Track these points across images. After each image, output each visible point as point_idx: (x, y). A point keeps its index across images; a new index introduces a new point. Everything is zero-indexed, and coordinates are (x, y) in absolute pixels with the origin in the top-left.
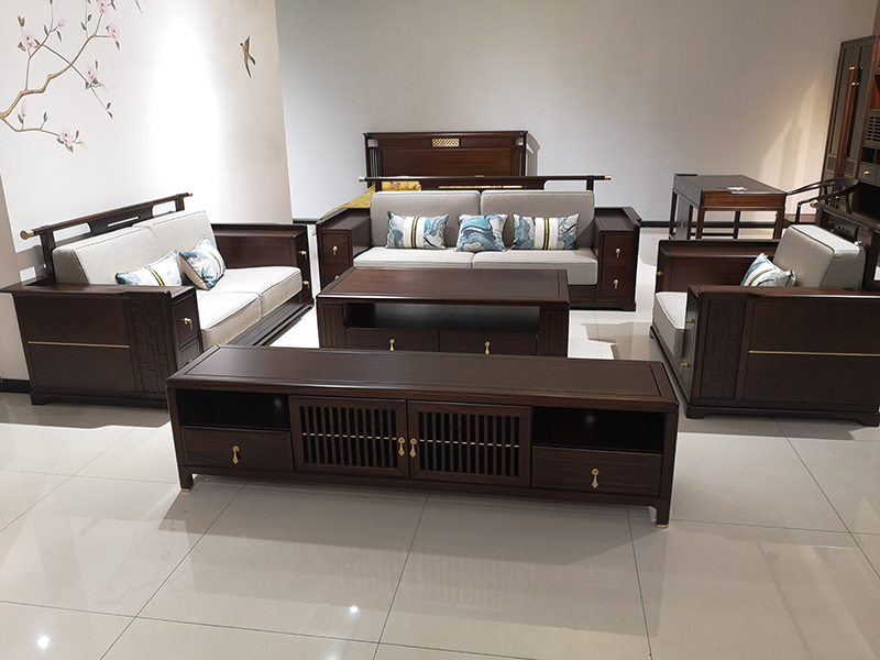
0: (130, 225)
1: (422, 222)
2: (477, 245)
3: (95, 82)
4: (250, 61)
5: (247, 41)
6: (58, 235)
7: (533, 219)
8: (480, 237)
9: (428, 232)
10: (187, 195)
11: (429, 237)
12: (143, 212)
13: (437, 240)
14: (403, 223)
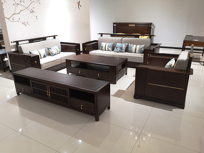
0: (39, 41)
1: (107, 44)
2: (118, 51)
3: (33, 11)
4: (80, 6)
5: (79, 2)
6: (19, 43)
7: (133, 45)
8: (119, 49)
9: (108, 47)
10: (57, 36)
11: (109, 48)
12: (44, 39)
13: (110, 49)
14: (103, 44)
